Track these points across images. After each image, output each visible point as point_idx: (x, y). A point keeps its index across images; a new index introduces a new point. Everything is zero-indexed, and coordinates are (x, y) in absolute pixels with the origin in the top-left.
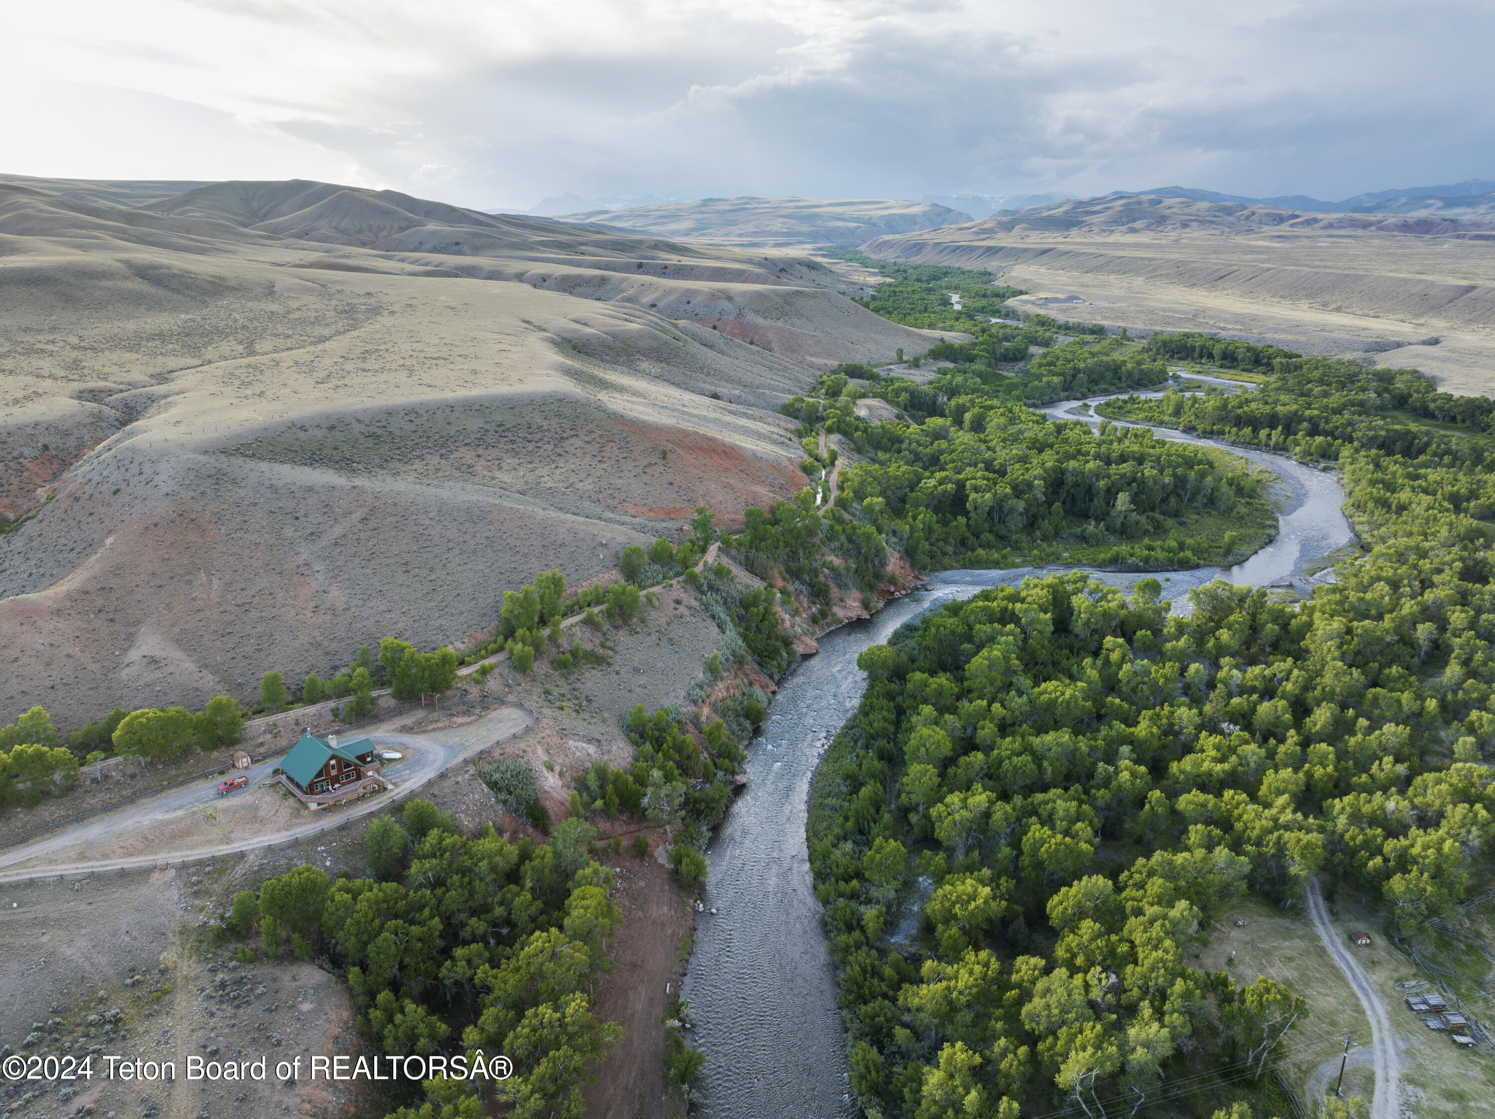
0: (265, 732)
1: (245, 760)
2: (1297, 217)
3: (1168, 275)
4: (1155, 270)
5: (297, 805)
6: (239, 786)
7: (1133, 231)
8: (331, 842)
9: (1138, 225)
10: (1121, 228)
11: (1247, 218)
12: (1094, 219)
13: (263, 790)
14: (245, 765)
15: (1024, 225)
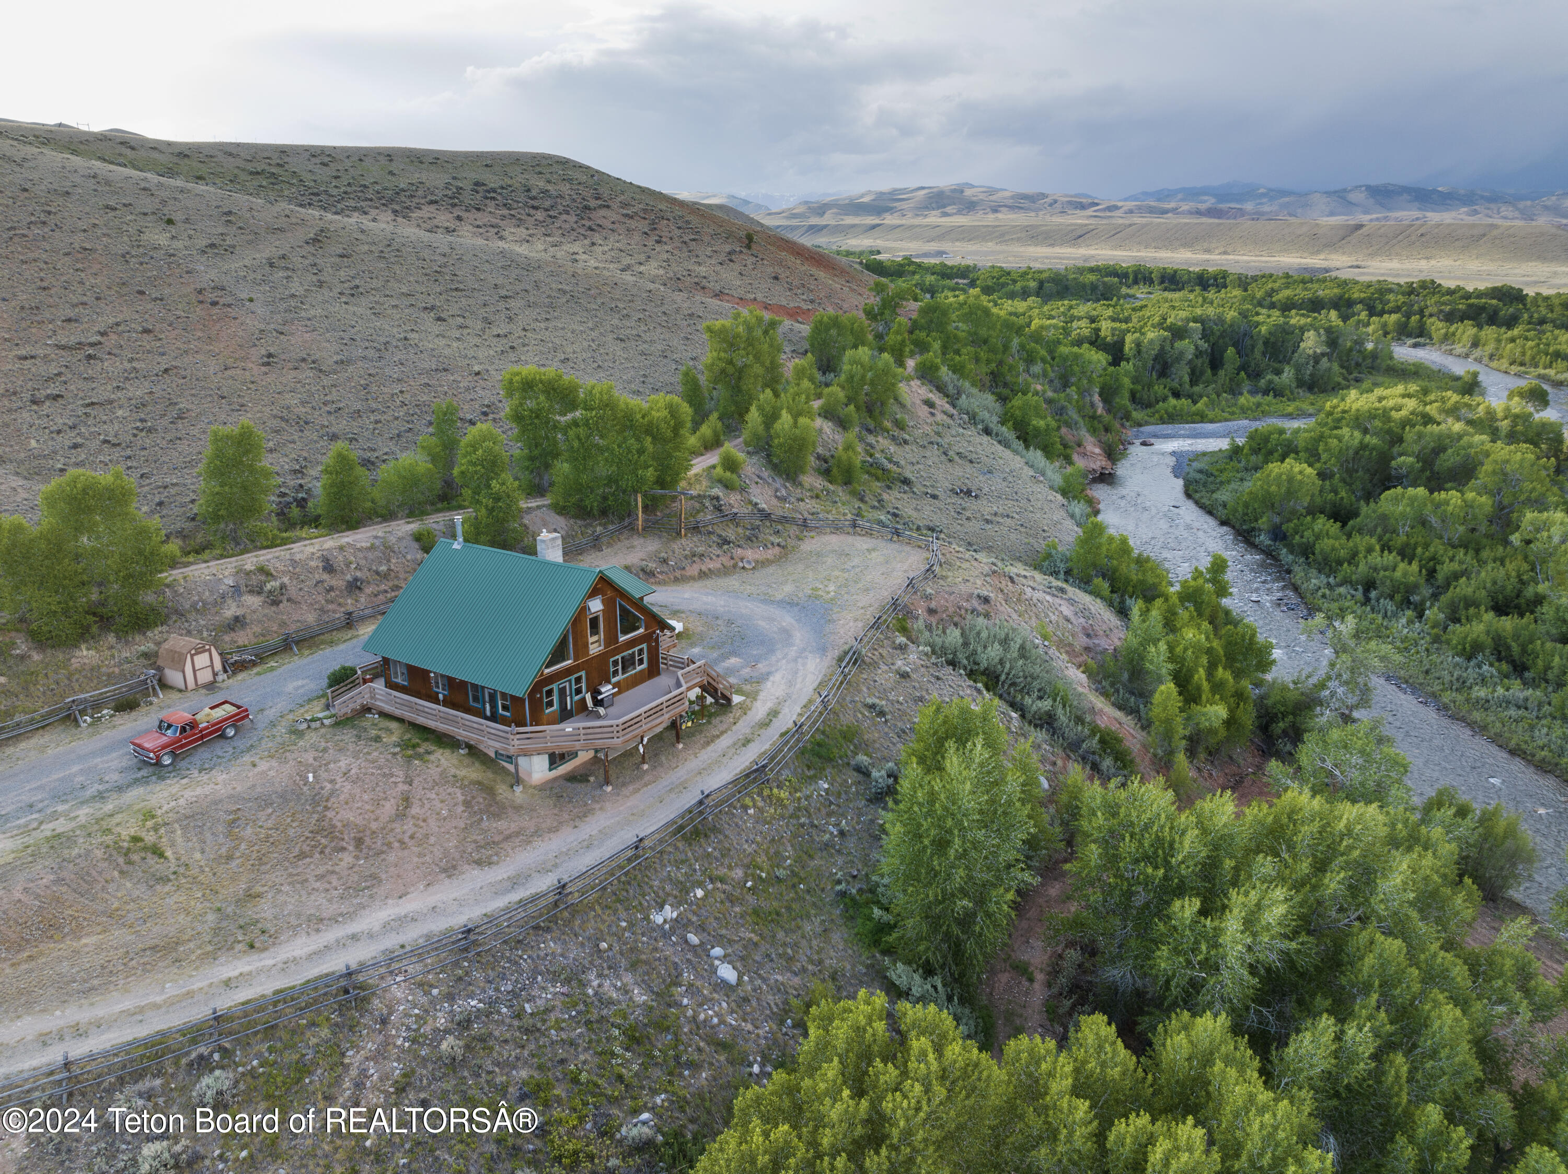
0: (236, 590)
1: (202, 660)
2: (1097, 204)
3: (1019, 239)
4: (1002, 235)
5: (473, 772)
6: (217, 732)
7: (945, 215)
8: (684, 889)
9: (949, 209)
10: (934, 213)
11: (1051, 205)
12: (904, 205)
13: (312, 738)
14: (205, 677)
15: (835, 210)
